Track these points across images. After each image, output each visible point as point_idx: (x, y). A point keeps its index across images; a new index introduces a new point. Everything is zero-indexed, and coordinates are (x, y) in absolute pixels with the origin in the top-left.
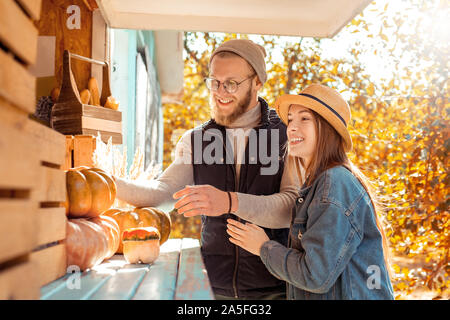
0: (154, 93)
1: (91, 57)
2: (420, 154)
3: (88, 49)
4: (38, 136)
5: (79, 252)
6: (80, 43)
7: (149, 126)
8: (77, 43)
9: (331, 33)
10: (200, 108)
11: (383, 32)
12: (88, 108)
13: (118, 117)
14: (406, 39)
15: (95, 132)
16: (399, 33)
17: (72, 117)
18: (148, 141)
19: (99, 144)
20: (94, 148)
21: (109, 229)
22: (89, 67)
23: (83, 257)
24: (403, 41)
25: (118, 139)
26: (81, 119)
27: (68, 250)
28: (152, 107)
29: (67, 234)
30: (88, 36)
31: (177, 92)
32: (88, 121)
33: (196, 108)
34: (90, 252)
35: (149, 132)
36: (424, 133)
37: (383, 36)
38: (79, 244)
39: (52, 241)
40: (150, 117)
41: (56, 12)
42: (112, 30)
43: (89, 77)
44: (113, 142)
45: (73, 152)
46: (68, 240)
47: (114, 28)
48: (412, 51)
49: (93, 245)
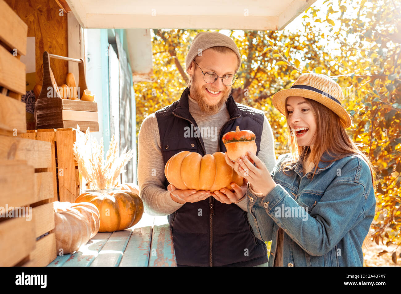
0: (125, 76)
1: (67, 56)
2: (363, 127)
3: (65, 47)
4: (29, 150)
5: (66, 239)
6: (57, 42)
7: (122, 107)
8: (54, 42)
9: (280, 27)
10: (169, 81)
11: (329, 18)
12: (68, 102)
13: (94, 108)
14: (350, 23)
15: (74, 123)
16: (344, 17)
17: (53, 111)
18: (122, 121)
19: (79, 134)
20: (74, 139)
21: (91, 214)
22: (66, 64)
23: (70, 242)
24: (347, 25)
25: (94, 126)
26: (61, 112)
27: (57, 238)
28: (125, 89)
29: (56, 224)
30: (64, 35)
31: (147, 71)
32: (68, 114)
33: (166, 81)
34: (76, 238)
35: (122, 113)
36: (367, 108)
37: (329, 21)
38: (67, 232)
39: (44, 233)
40: (123, 99)
41: (34, 15)
42: (86, 30)
43: (67, 73)
44: (91, 131)
45: (56, 143)
46: (57, 230)
47: (87, 28)
48: (355, 34)
49: (78, 232)
